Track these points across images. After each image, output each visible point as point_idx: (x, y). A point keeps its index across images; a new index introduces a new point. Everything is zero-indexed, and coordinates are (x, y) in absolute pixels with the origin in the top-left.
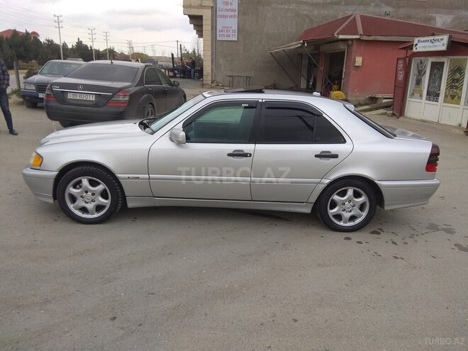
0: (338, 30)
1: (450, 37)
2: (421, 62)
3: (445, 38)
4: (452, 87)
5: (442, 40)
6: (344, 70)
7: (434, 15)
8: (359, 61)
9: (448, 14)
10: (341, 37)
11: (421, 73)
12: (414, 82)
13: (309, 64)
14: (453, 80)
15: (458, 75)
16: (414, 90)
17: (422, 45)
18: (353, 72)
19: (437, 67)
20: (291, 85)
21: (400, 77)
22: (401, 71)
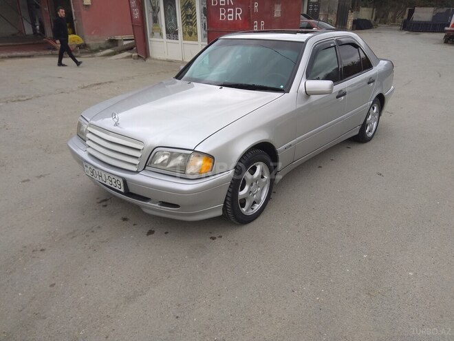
4: (187, 23)
6: (73, 10)
11: (154, 9)
14: (187, 16)
15: (190, 10)
16: (153, 29)
18: (84, 12)
19: (170, 3)
20: (14, 31)
21: (136, 15)
22: (135, 8)
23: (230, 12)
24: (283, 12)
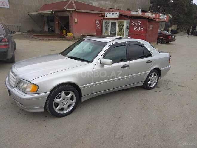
0: (66, 7)
1: (119, 13)
2: (107, 22)
3: (118, 13)
4: (120, 31)
5: (116, 14)
6: (70, 24)
7: (92, 2)
8: (76, 20)
9: (97, 2)
10: (68, 9)
11: (107, 26)
12: (105, 29)
13: (48, 20)
14: (120, 29)
15: (122, 27)
16: (105, 33)
17: (108, 15)
18: (74, 25)
19: (113, 24)
20: (41, 30)
21: (99, 27)
22: (98, 25)
23: (139, 28)
24: (153, 28)
